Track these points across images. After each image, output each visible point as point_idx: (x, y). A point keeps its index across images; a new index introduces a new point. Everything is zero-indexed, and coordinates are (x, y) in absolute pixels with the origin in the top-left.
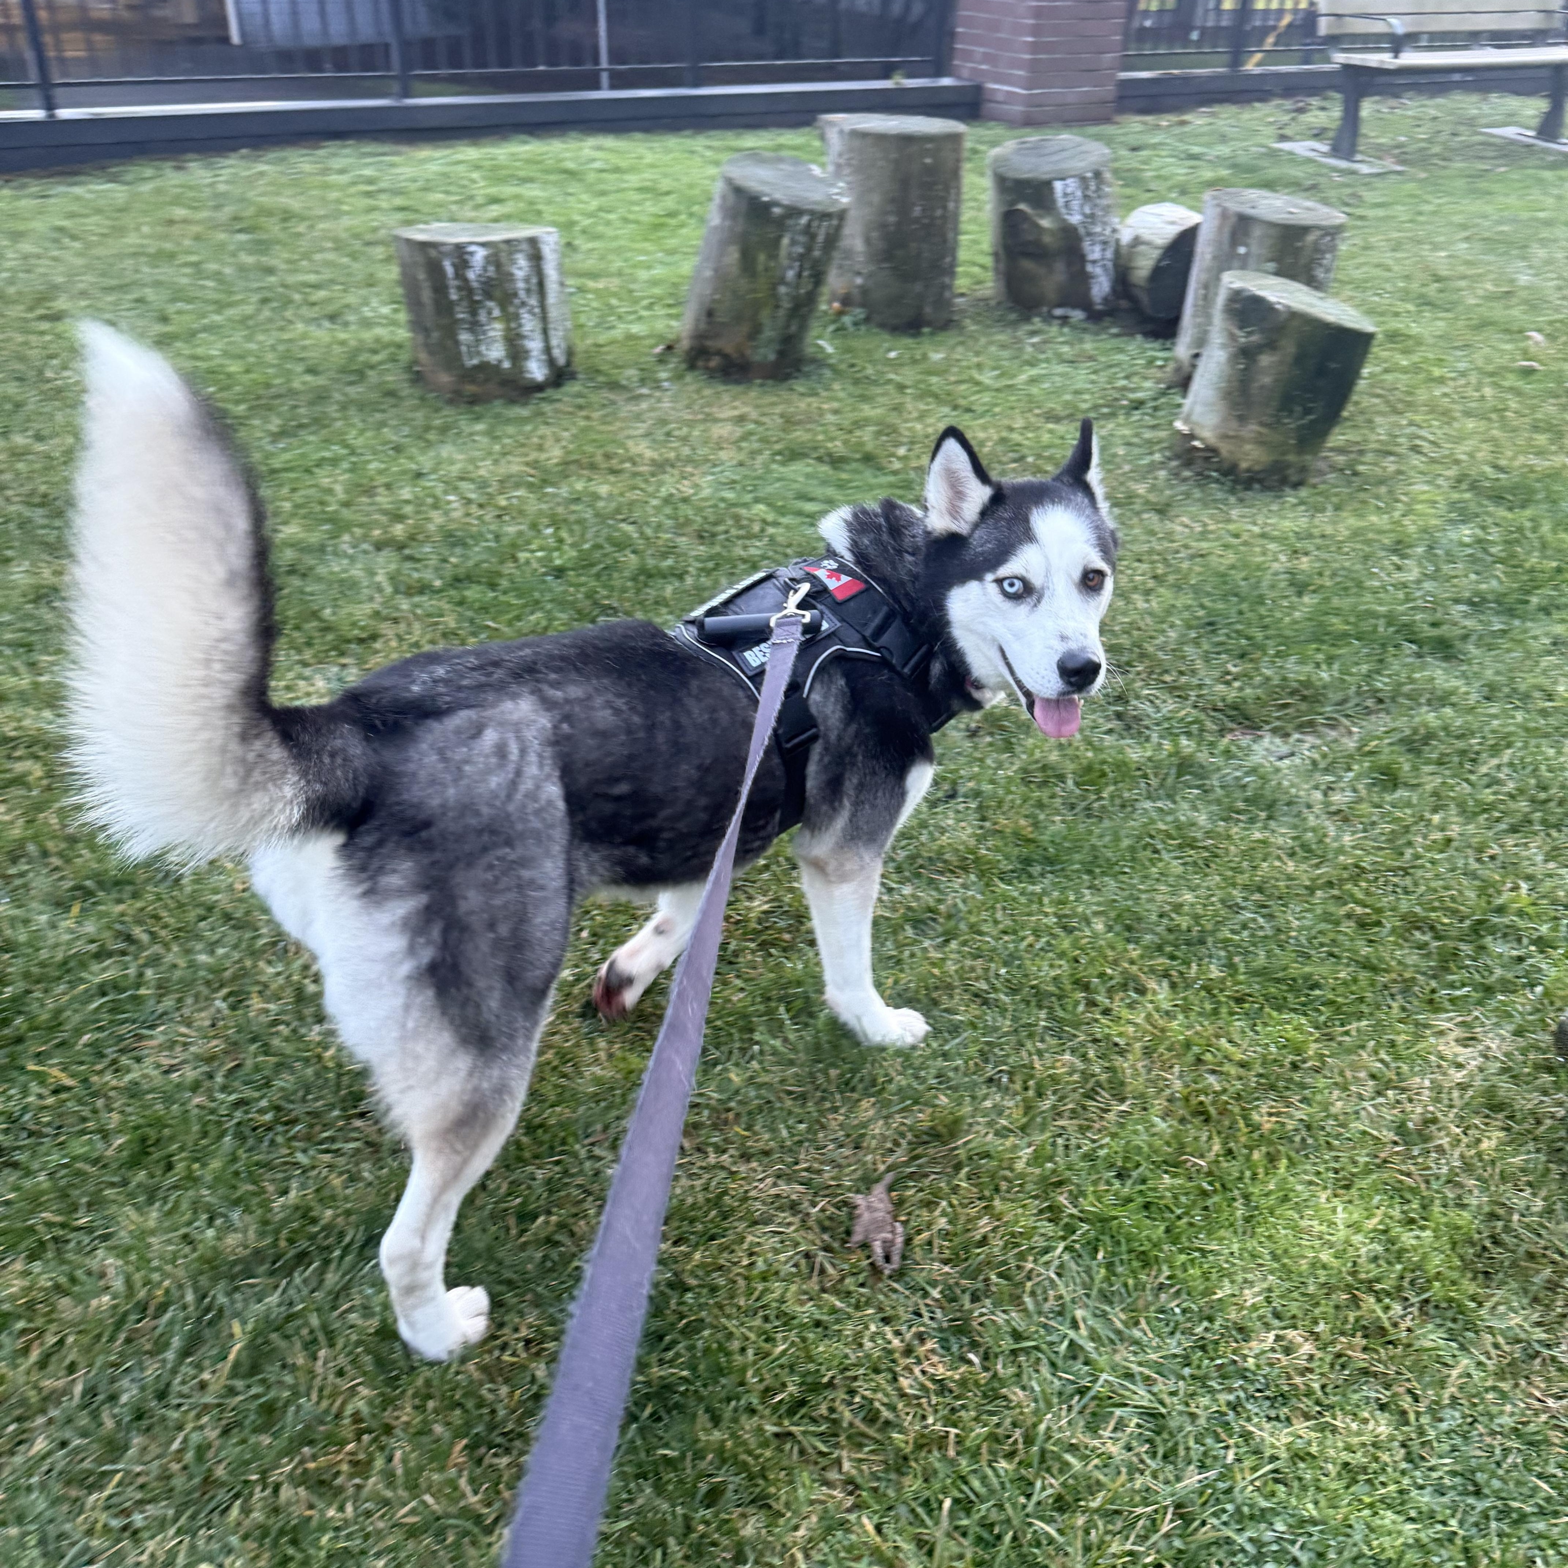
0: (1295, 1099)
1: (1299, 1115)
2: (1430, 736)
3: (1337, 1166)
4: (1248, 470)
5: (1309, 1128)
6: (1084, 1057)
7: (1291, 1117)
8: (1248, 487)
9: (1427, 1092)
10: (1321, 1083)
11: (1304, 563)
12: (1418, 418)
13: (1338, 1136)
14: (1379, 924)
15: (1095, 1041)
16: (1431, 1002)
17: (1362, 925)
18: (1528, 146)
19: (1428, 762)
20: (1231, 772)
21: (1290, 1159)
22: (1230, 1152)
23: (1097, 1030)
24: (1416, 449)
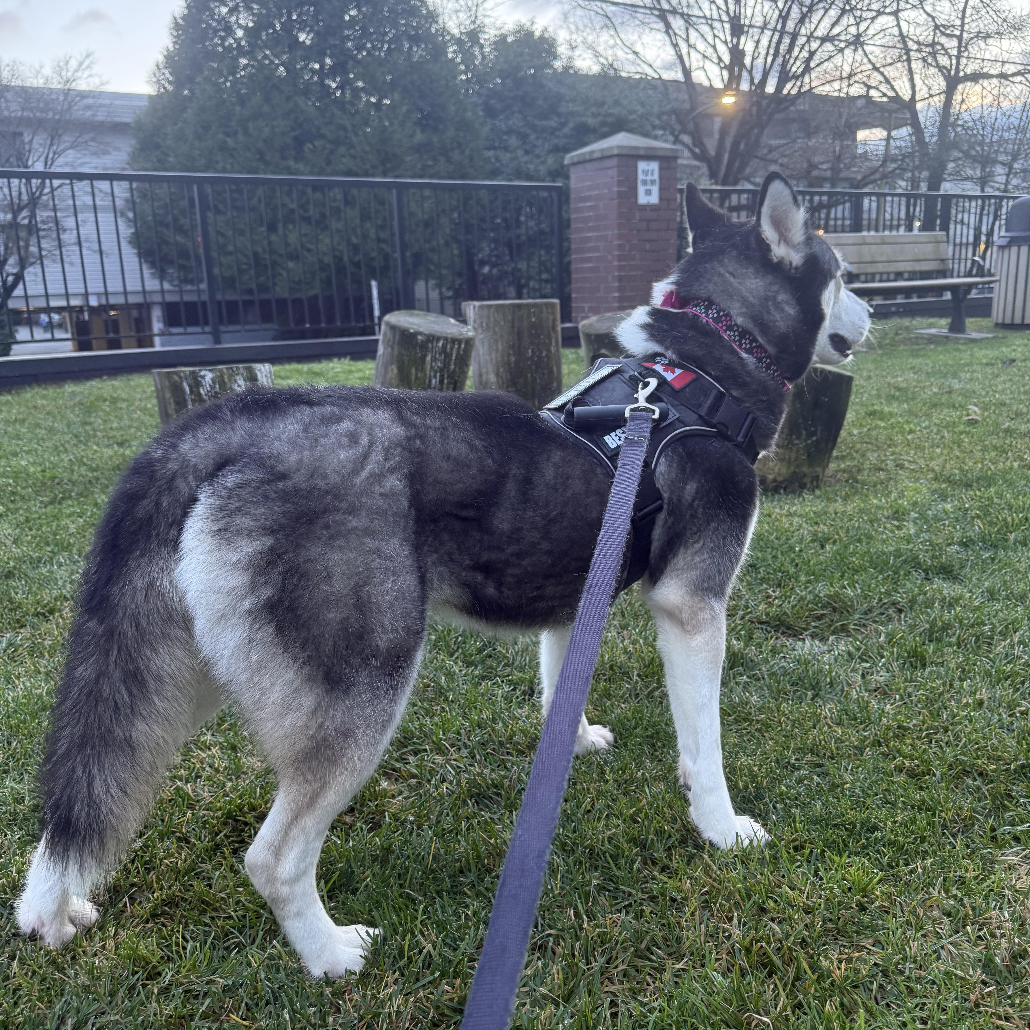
0: (867, 943)
1: (873, 959)
2: (946, 627)
3: (924, 1014)
4: (775, 480)
5: (885, 974)
6: (640, 915)
7: (865, 962)
8: (776, 490)
9: (1009, 925)
10: (892, 924)
11: (823, 528)
12: (898, 450)
13: (919, 980)
14: (929, 772)
15: (653, 899)
16: (994, 838)
17: (912, 774)
18: (947, 337)
19: (950, 645)
20: (777, 663)
21: (868, 1010)
22: (799, 1006)
23: (655, 888)
24: (901, 466)
